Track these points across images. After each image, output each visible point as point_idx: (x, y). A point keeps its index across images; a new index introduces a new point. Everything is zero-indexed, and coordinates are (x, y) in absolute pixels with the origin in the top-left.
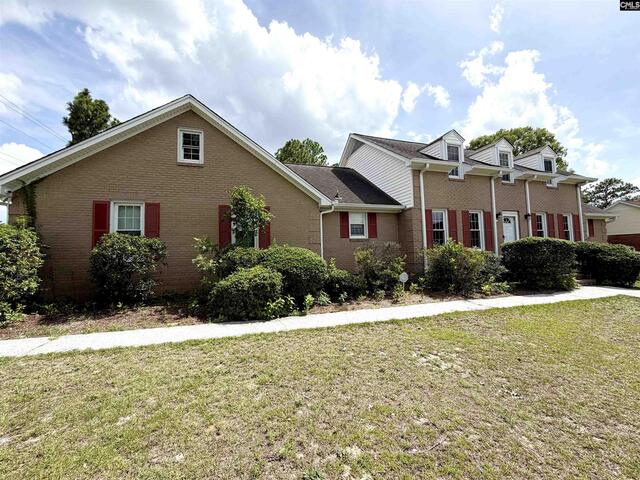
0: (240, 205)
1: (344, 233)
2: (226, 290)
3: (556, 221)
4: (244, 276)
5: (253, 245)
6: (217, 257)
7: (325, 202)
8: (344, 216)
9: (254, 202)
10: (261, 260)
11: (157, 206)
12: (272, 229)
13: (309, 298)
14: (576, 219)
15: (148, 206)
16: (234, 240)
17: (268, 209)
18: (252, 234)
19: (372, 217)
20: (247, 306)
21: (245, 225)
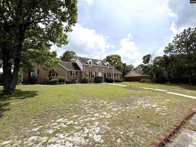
0: (53, 70)
1: (71, 75)
2: (51, 81)
3: (108, 74)
4: (53, 80)
5: (55, 76)
6: (49, 77)
7: (67, 70)
8: (71, 72)
9: (55, 70)
10: (56, 78)
11: (39, 70)
12: (58, 74)
13: (62, 83)
14: (112, 73)
15: (37, 70)
16: (52, 75)
17: (57, 71)
18: (55, 75)
19: (76, 72)
20: (54, 83)
21: (54, 73)
